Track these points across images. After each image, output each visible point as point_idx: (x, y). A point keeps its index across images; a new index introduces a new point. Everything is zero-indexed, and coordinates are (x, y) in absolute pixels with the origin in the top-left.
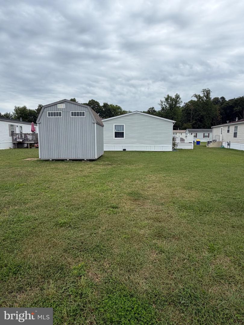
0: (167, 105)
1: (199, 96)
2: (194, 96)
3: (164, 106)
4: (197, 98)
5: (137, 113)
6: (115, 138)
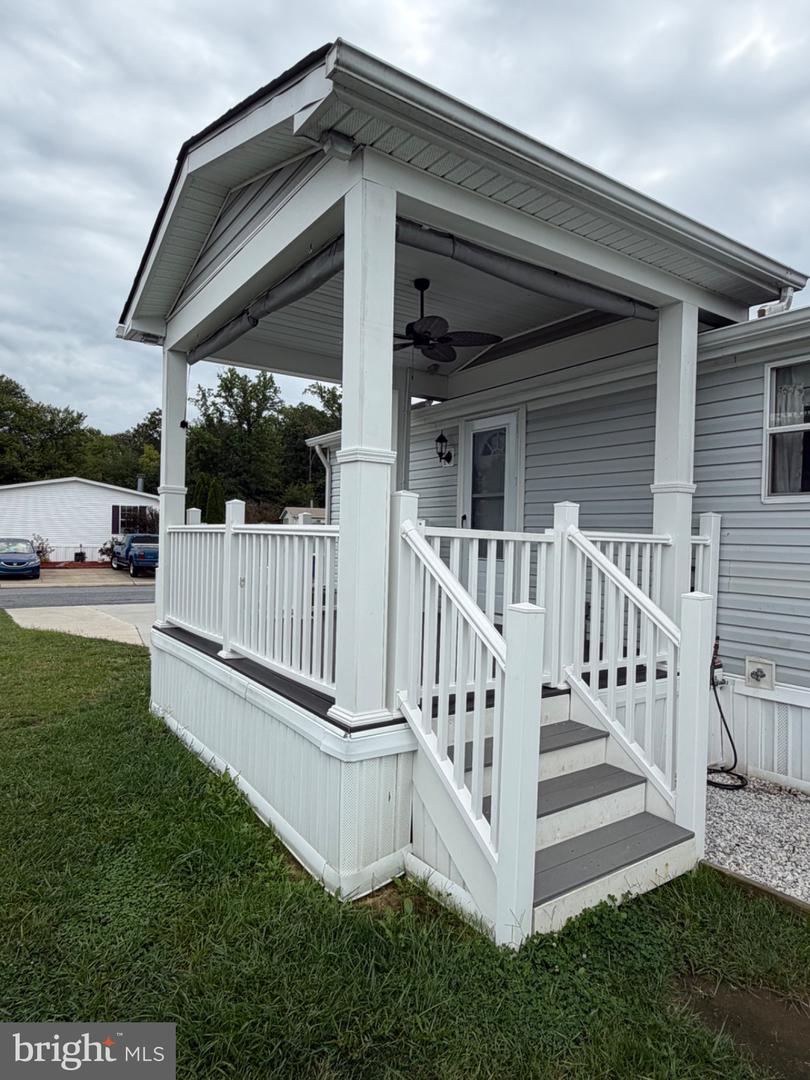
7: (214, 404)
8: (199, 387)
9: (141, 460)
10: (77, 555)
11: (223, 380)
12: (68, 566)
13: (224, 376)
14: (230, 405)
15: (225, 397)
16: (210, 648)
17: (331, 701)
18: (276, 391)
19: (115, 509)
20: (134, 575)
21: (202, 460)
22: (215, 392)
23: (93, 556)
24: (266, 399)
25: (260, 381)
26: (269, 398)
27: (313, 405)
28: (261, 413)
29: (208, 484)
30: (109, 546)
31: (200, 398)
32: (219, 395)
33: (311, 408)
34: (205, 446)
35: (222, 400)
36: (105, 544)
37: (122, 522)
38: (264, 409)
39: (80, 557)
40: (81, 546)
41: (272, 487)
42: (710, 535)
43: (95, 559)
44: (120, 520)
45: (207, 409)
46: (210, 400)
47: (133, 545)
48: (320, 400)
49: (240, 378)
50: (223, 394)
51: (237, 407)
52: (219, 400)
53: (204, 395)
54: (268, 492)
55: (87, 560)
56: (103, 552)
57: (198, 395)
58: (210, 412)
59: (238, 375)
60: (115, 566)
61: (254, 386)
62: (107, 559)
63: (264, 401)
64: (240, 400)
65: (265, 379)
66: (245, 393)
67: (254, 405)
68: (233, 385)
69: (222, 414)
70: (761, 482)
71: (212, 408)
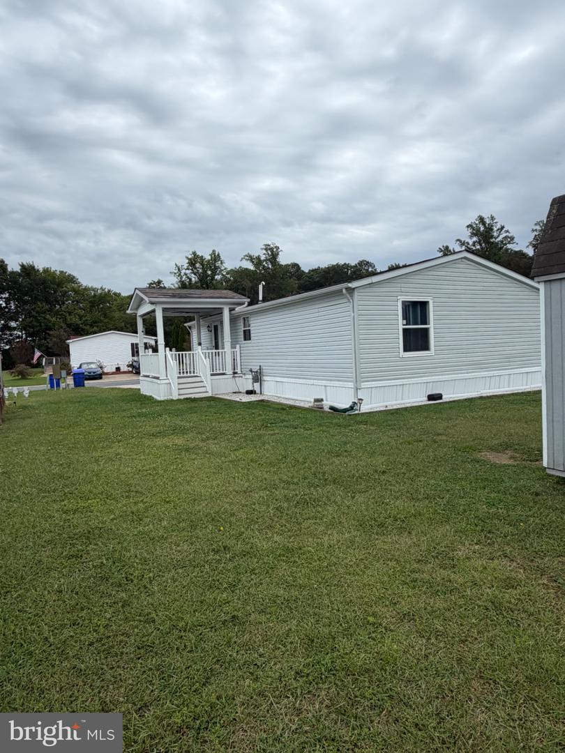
0: (193, 275)
1: (258, 258)
2: (246, 258)
4: (253, 262)
5: (463, 260)
6: (405, 353)
7: (185, 274)
8: (176, 265)
10: (116, 368)
11: (190, 259)
12: (113, 373)
13: (190, 257)
14: (195, 274)
15: (192, 270)
16: (148, 376)
17: (160, 377)
18: (222, 263)
19: (132, 345)
22: (186, 266)
23: (124, 368)
24: (216, 268)
25: (212, 257)
26: (219, 267)
27: (248, 267)
28: (214, 278)
30: (131, 363)
31: (176, 271)
32: (188, 269)
33: (247, 269)
35: (190, 271)
36: (129, 362)
37: (135, 351)
38: (215, 275)
39: (118, 369)
40: (118, 364)
42: (237, 349)
43: (124, 370)
45: (181, 278)
46: (183, 272)
48: (251, 264)
49: (200, 257)
50: (190, 268)
51: (200, 275)
52: (188, 272)
53: (179, 269)
55: (121, 370)
56: (128, 366)
58: (183, 279)
59: (198, 256)
60: (134, 372)
61: (209, 261)
62: (130, 369)
63: (215, 270)
64: (201, 271)
65: (215, 255)
66: (203, 266)
67: (209, 272)
68: (196, 262)
69: (190, 280)
70: (243, 339)
71: (184, 277)
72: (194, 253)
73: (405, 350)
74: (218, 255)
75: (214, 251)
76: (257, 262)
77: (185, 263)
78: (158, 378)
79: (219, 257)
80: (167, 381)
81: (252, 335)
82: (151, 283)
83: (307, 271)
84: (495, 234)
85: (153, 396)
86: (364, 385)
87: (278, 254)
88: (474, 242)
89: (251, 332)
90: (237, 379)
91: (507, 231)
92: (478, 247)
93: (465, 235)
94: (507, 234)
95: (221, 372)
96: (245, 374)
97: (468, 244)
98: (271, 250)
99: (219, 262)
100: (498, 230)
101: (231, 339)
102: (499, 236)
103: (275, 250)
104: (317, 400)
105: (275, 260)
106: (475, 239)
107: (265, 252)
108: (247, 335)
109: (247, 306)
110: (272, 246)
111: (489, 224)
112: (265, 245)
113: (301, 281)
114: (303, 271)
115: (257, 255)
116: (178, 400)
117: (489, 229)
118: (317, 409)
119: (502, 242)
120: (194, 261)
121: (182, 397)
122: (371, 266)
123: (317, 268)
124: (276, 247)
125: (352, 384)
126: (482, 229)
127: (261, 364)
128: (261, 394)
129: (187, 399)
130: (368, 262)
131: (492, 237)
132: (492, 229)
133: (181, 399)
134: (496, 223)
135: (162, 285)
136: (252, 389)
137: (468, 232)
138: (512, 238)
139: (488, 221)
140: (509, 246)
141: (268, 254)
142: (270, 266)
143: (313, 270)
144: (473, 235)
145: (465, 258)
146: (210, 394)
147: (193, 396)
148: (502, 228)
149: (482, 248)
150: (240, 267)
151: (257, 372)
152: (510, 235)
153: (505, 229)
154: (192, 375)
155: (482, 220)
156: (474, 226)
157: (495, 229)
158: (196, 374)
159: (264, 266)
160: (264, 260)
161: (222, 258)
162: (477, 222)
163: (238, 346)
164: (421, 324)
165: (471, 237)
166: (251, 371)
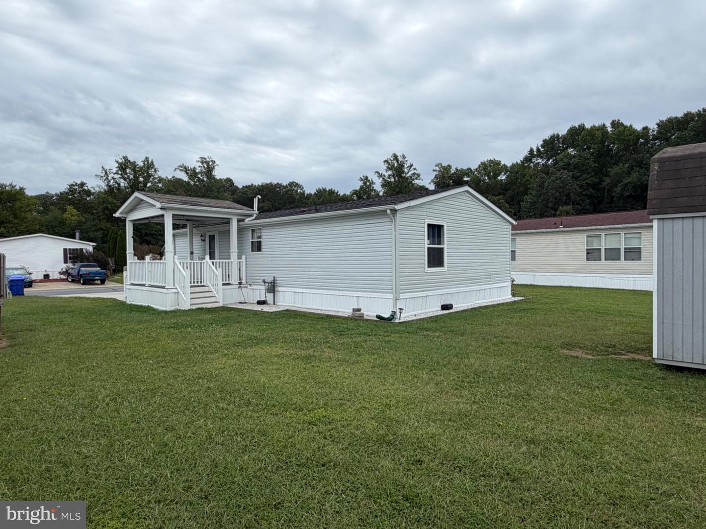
0: (122, 180)
2: (181, 168)
3: (112, 182)
4: (187, 173)
5: (465, 193)
6: (430, 269)
7: (113, 178)
8: (103, 168)
9: (65, 216)
10: (45, 275)
11: (120, 164)
12: (41, 281)
13: (120, 161)
14: (125, 179)
15: (121, 174)
17: (165, 286)
18: (155, 171)
19: (65, 250)
20: (84, 284)
21: (106, 215)
22: (114, 170)
23: (55, 275)
24: (149, 176)
25: (144, 164)
26: (152, 175)
27: (181, 178)
28: (147, 185)
29: (117, 234)
30: (64, 270)
31: (103, 175)
32: (117, 173)
33: (180, 179)
34: (109, 206)
35: (119, 176)
36: (62, 269)
37: (69, 257)
38: (148, 182)
39: (47, 277)
40: (46, 271)
41: (156, 231)
42: (243, 260)
43: (56, 277)
44: (68, 256)
45: (109, 182)
46: (111, 175)
47: (82, 269)
48: (186, 175)
49: (130, 163)
50: (120, 173)
51: (130, 181)
52: (116, 176)
53: (106, 173)
54: (153, 234)
55: (50, 278)
56: (61, 273)
57: (102, 173)
59: (129, 161)
60: (70, 280)
61: (141, 168)
62: (63, 277)
64: (132, 176)
65: (148, 163)
66: (134, 172)
67: (141, 179)
68: (127, 167)
69: (119, 185)
70: (250, 250)
71: (112, 181)
72: (125, 158)
73: (429, 267)
74: (152, 162)
75: (147, 159)
76: (192, 173)
77: (114, 167)
78: (163, 287)
79: (153, 164)
80: (175, 291)
81: (262, 247)
82: (72, 185)
83: (240, 187)
84: (406, 170)
85: (152, 306)
86: (402, 296)
87: (214, 168)
88: (389, 175)
89: (262, 244)
90: (243, 289)
91: (415, 169)
92: (393, 180)
93: (383, 169)
94: (415, 171)
95: (227, 282)
96: (250, 285)
97: (385, 176)
98: (207, 163)
99: (153, 170)
100: (408, 167)
101: (238, 249)
102: (408, 172)
103: (211, 163)
104: (355, 310)
105: (211, 174)
106: (390, 172)
107: (200, 164)
108: (257, 247)
109: (256, 219)
110: (208, 159)
111: (401, 162)
112: (201, 158)
113: (235, 196)
114: (237, 187)
115: (192, 167)
116: (189, 310)
117: (401, 166)
118: (357, 318)
119: (411, 177)
120: (124, 166)
121: (194, 307)
122: (300, 187)
123: (250, 185)
124: (212, 161)
125: (392, 295)
126: (396, 165)
127: (275, 275)
128: (274, 304)
129: (199, 309)
130: (297, 184)
131: (403, 172)
132: (404, 166)
133: (193, 309)
134: (407, 161)
135: (86, 188)
136: (264, 299)
137: (385, 166)
138: (419, 175)
139: (400, 159)
140: (416, 182)
141: (204, 167)
142: (205, 179)
143: (247, 187)
144: (389, 169)
145: (467, 191)
146: (221, 304)
147: (204, 306)
148: (411, 166)
149: (395, 181)
150: (173, 177)
151: (271, 283)
152: (417, 172)
153: (413, 167)
154: (199, 284)
155: (395, 157)
156: (390, 161)
157: (406, 166)
158: (202, 284)
159: (199, 178)
160: (201, 173)
161: (156, 166)
162: (392, 159)
163: (244, 257)
164: (438, 244)
165: (387, 171)
166: (264, 281)
